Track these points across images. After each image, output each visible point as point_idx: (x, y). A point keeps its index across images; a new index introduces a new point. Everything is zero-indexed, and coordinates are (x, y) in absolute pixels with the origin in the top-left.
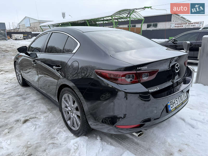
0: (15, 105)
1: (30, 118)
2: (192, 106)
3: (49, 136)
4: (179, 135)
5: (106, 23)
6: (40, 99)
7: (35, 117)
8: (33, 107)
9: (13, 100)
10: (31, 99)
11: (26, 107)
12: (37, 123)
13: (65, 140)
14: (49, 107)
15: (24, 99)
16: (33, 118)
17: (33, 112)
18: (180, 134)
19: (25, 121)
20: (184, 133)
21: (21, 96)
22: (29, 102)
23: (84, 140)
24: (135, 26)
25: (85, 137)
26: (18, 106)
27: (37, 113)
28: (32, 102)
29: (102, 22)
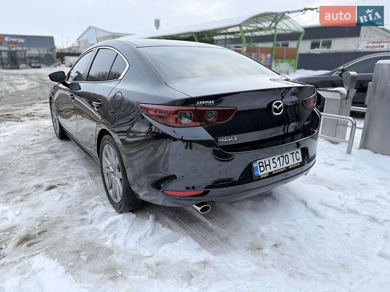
0: (42, 165)
1: (58, 184)
2: (336, 185)
3: (80, 209)
4: (285, 224)
5: (231, 39)
6: (82, 159)
7: (67, 184)
8: (67, 169)
9: (41, 158)
10: (67, 159)
11: (57, 169)
12: (65, 191)
13: (101, 217)
14: (91, 171)
15: (58, 157)
16: (64, 185)
17: (65, 177)
18: (289, 223)
19: (51, 188)
20: (295, 221)
21: (55, 153)
22: (63, 162)
23: (128, 219)
24: (287, 45)
25: (131, 214)
26: (45, 166)
27: (71, 178)
28: (69, 162)
29: (223, 37)
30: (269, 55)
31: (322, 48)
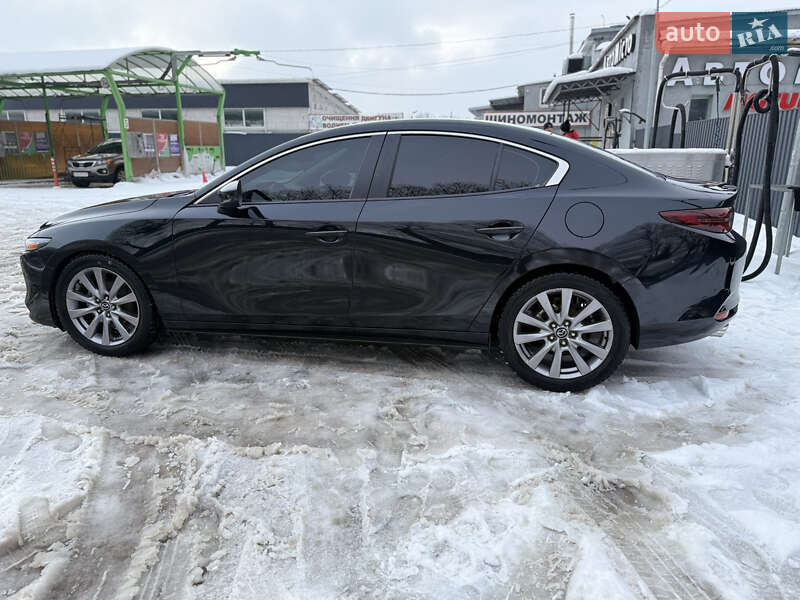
30: (174, 137)
31: (247, 125)
